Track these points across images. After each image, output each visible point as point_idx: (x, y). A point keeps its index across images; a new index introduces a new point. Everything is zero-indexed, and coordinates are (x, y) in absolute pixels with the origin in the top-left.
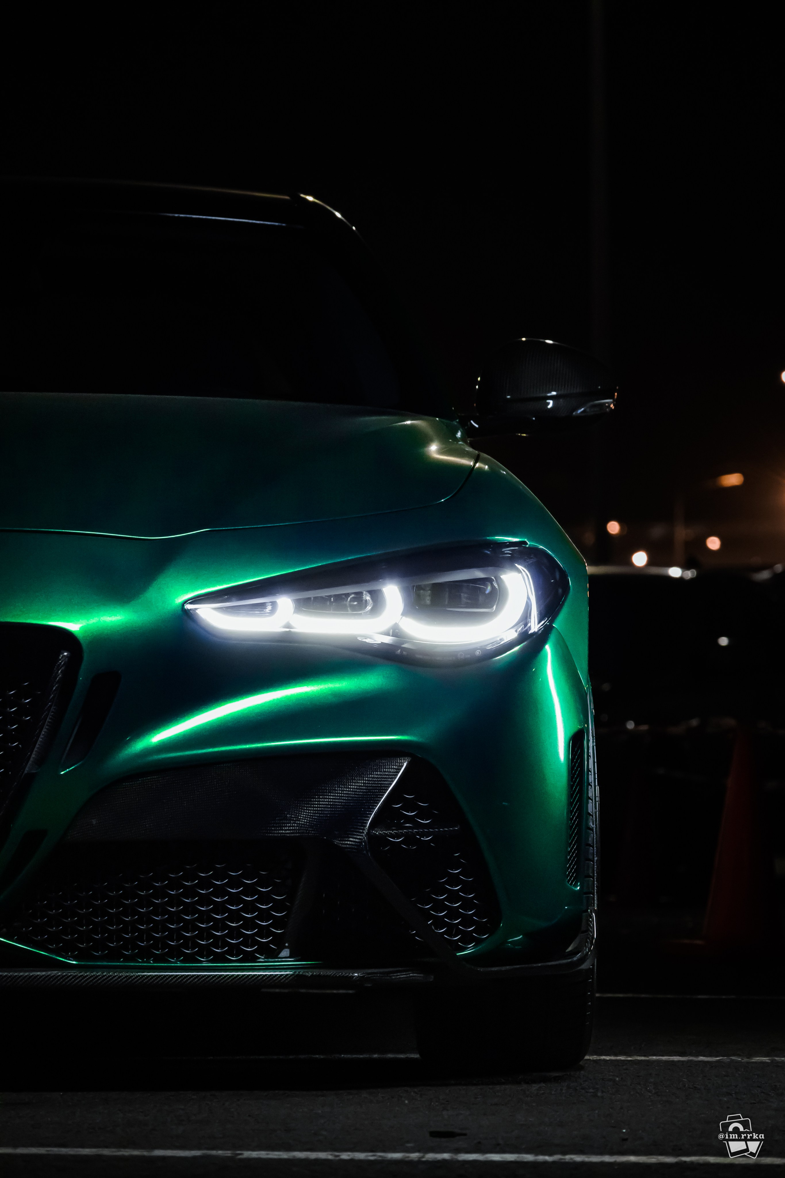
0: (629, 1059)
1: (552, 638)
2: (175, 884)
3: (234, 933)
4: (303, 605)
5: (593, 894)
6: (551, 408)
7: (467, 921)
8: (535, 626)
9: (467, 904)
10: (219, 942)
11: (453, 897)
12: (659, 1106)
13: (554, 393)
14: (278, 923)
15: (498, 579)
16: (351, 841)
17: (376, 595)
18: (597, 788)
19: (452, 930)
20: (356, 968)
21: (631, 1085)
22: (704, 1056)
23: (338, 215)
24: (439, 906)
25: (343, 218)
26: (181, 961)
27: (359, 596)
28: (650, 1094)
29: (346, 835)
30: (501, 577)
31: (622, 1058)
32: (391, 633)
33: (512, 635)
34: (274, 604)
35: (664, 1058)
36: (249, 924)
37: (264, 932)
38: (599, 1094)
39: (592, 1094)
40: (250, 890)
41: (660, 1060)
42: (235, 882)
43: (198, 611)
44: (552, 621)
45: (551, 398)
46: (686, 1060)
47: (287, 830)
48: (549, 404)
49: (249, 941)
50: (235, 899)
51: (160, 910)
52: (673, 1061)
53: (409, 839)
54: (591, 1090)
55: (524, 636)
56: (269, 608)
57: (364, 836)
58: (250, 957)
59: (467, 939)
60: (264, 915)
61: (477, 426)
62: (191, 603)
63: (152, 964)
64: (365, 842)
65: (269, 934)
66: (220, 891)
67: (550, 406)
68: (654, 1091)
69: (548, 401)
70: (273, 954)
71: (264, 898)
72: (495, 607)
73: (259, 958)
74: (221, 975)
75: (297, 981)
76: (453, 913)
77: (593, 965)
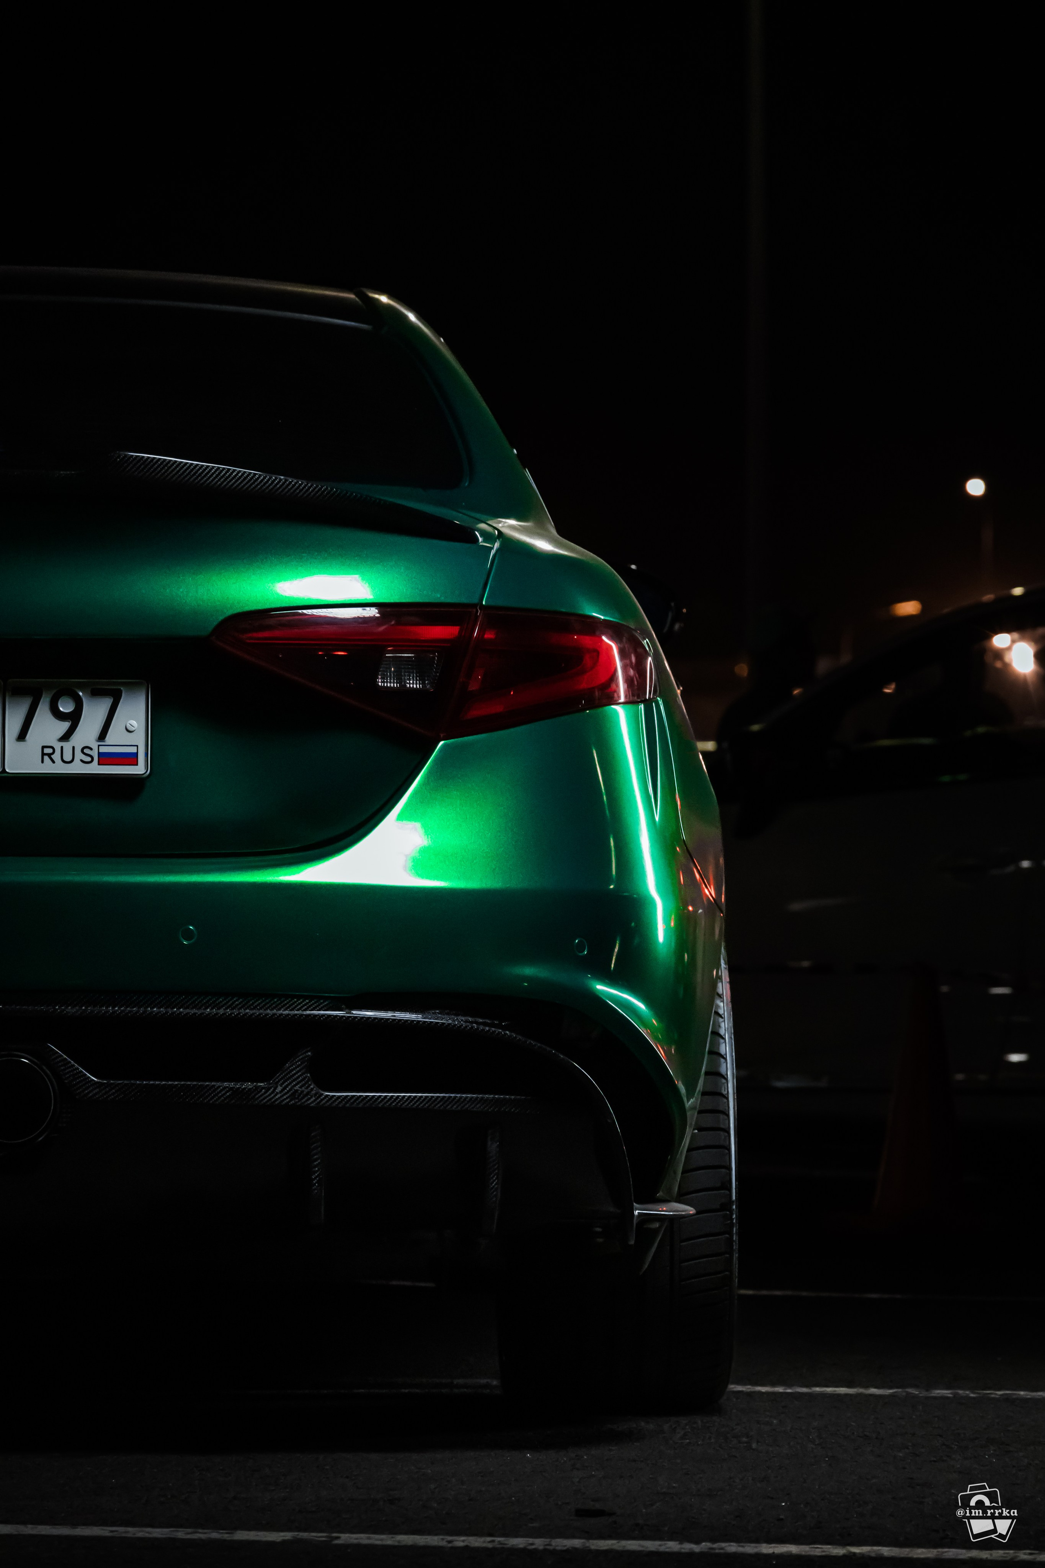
0: (789, 1391)
12: (824, 1465)
21: (791, 1431)
22: (875, 1387)
28: (812, 1445)
31: (780, 1389)
35: (829, 1390)
38: (754, 1446)
39: (745, 1445)
41: (825, 1392)
46: (854, 1393)
52: (839, 1395)
54: (744, 1439)
68: (817, 1442)
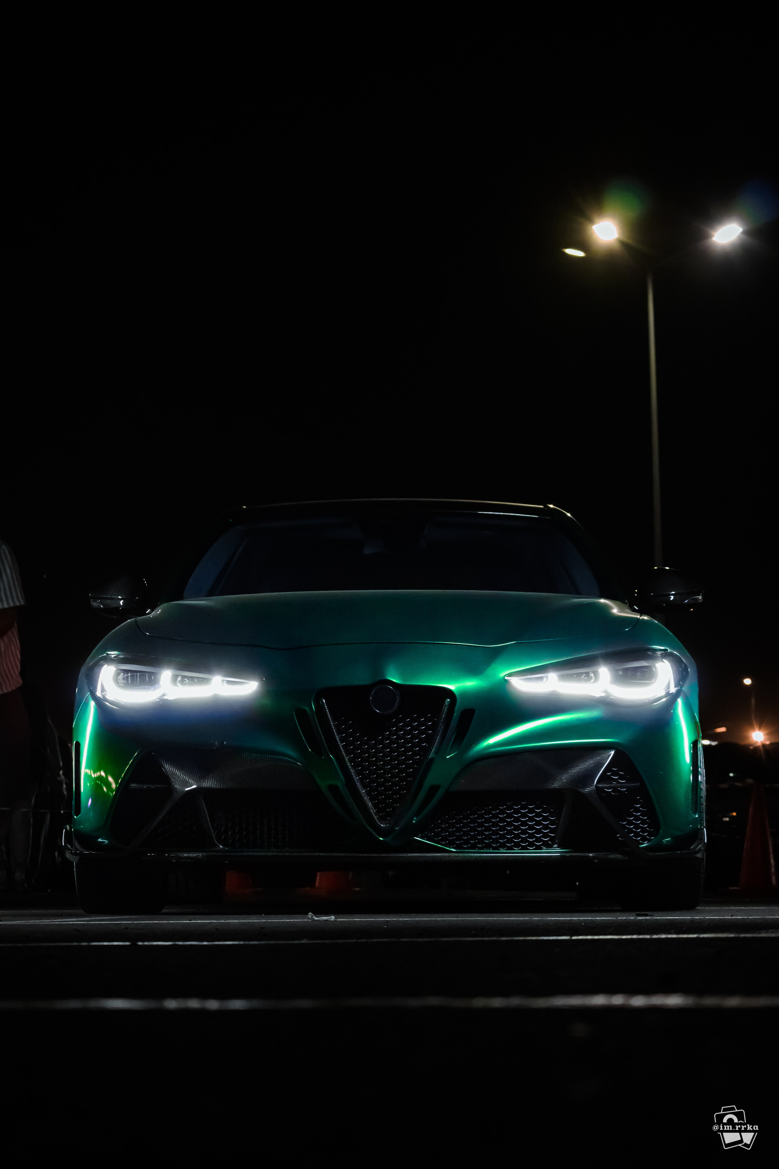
1: (682, 694)
2: (502, 812)
3: (531, 836)
4: (562, 678)
5: (703, 821)
6: (673, 600)
7: (644, 830)
8: (673, 690)
9: (644, 822)
10: (524, 840)
11: (637, 818)
13: (673, 592)
14: (552, 831)
15: (655, 667)
16: (587, 790)
17: (596, 673)
18: (704, 770)
19: (637, 835)
20: (591, 852)
23: (569, 515)
24: (630, 823)
25: (571, 517)
26: (506, 850)
27: (587, 674)
29: (585, 787)
30: (656, 665)
32: (604, 692)
33: (663, 693)
34: (547, 677)
36: (538, 831)
37: (545, 835)
40: (538, 815)
42: (531, 811)
43: (511, 680)
44: (682, 686)
45: (672, 595)
47: (556, 785)
48: (671, 597)
49: (538, 840)
50: (531, 819)
51: (495, 825)
53: (615, 789)
55: (668, 694)
56: (545, 679)
57: (593, 787)
58: (539, 848)
59: (644, 839)
60: (545, 827)
61: (637, 608)
62: (508, 676)
63: (491, 851)
64: (594, 790)
65: (548, 836)
66: (524, 815)
67: (671, 599)
69: (671, 596)
70: (549, 846)
71: (545, 819)
72: (653, 680)
73: (543, 848)
74: (525, 856)
75: (562, 858)
76: (637, 826)
77: (703, 856)
